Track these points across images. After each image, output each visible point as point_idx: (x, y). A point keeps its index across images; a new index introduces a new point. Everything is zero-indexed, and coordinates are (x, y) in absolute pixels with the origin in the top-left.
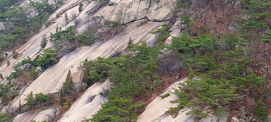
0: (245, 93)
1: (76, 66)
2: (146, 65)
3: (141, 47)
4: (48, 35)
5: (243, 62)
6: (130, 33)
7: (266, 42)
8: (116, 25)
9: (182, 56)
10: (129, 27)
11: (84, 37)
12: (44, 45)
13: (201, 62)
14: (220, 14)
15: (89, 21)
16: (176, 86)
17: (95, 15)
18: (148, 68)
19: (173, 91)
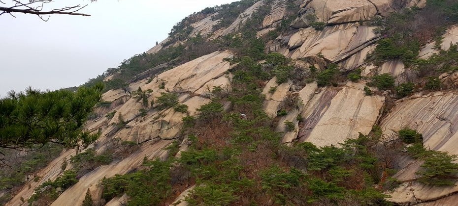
0: (240, 194)
1: (95, 185)
2: (159, 178)
3: (154, 162)
4: (69, 158)
5: (238, 169)
6: (145, 151)
7: (253, 151)
8: (132, 144)
9: (189, 167)
10: (144, 145)
11: (103, 157)
12: (64, 167)
13: (206, 171)
14: (218, 131)
15: (107, 143)
16: (186, 194)
17: (113, 137)
18: (161, 180)
19: (184, 198)
